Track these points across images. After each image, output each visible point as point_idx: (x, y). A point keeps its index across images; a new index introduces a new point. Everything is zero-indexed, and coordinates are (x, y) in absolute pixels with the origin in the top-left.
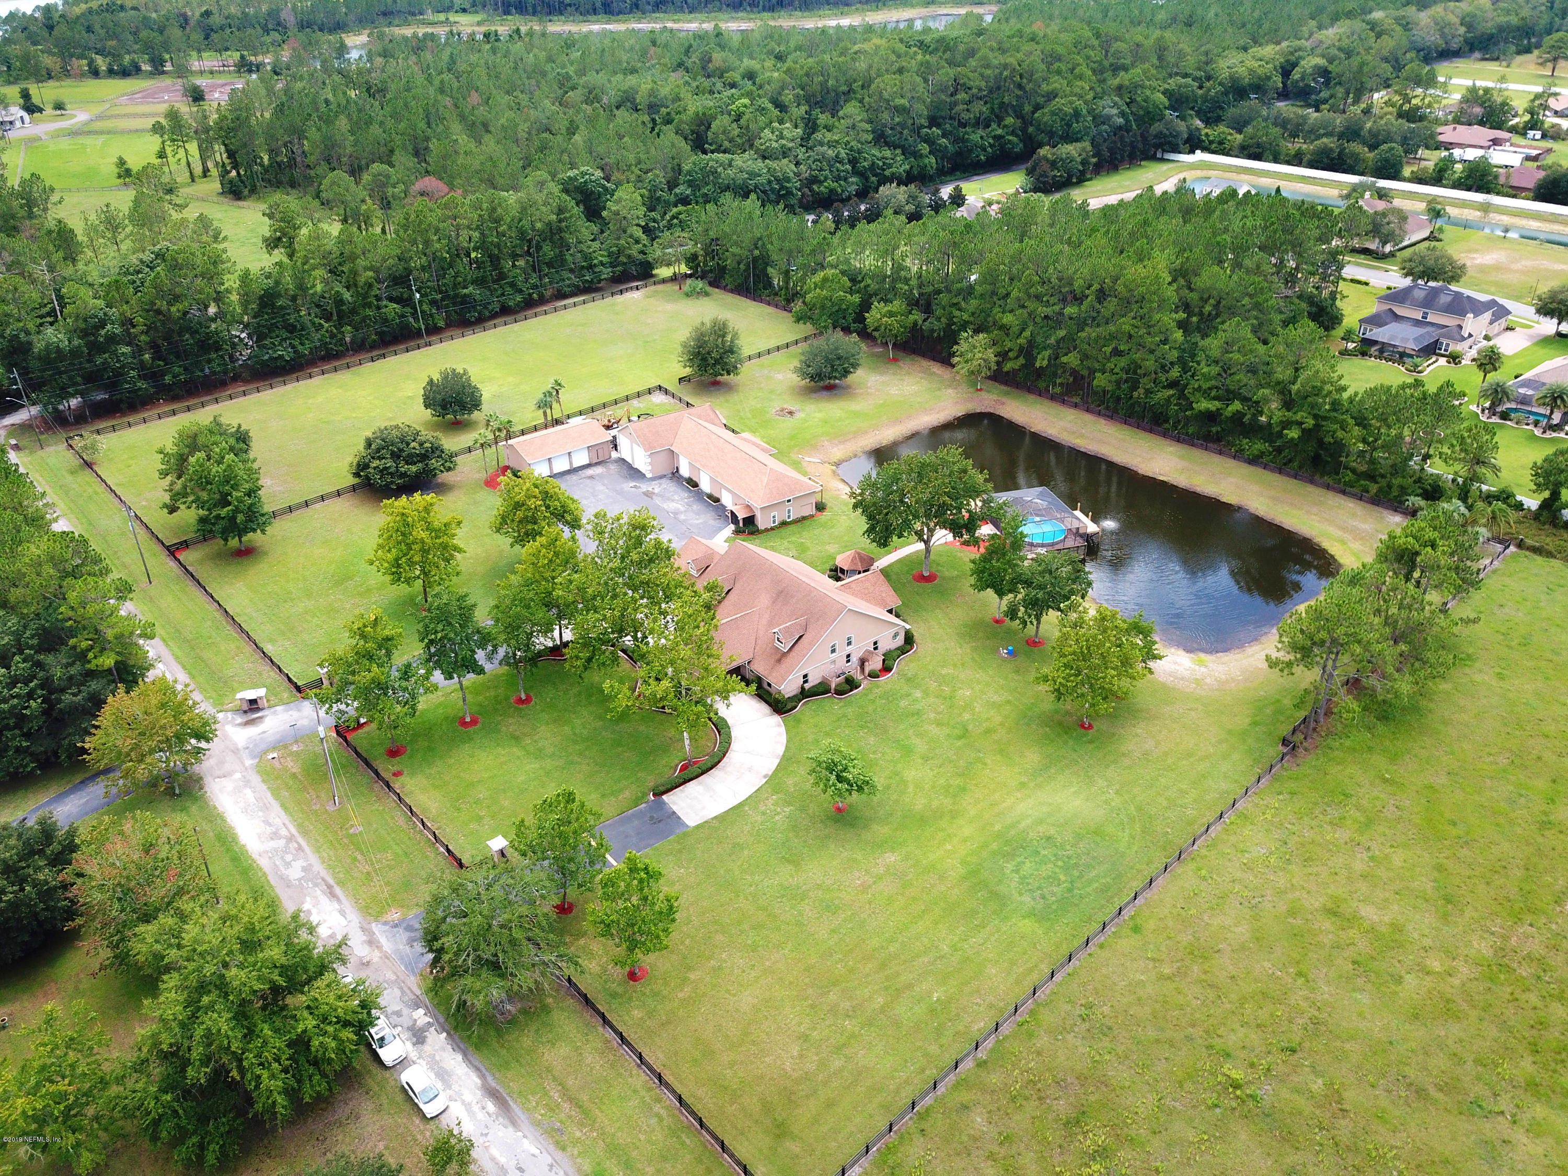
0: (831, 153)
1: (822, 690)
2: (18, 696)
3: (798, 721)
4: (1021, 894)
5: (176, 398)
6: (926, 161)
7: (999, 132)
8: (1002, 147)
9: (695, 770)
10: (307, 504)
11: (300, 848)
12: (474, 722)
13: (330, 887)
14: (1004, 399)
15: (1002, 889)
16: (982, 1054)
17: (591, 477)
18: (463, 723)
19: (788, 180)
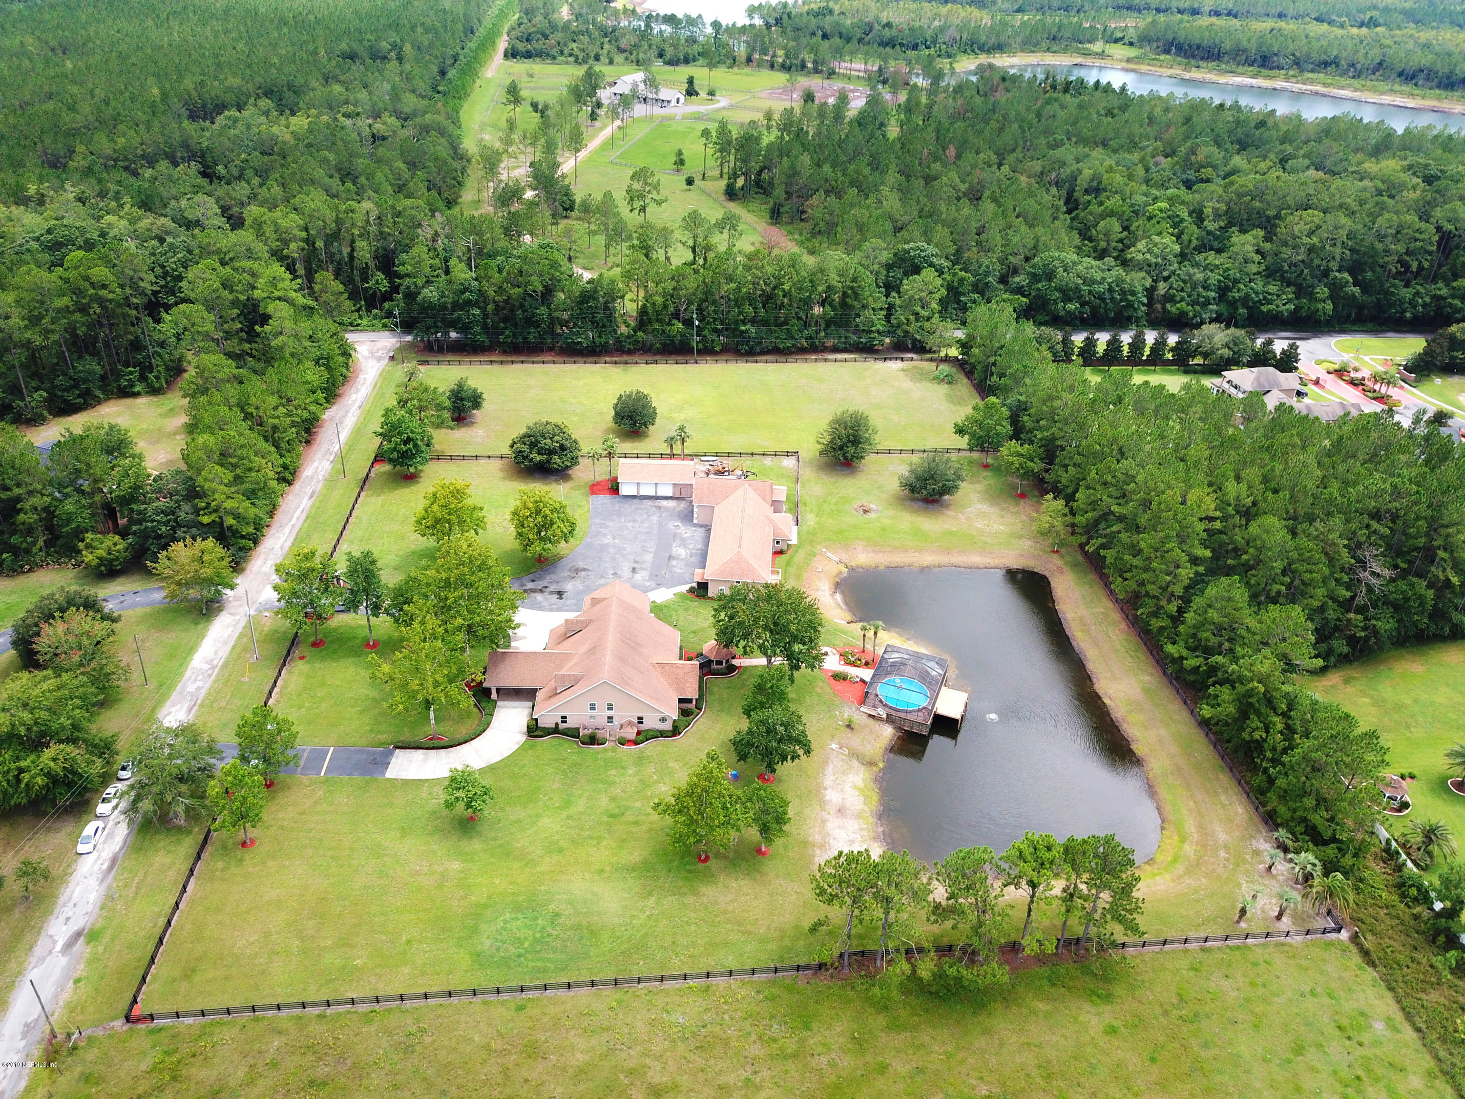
0: (1199, 276)
1: (573, 733)
2: (158, 521)
3: (532, 747)
4: (488, 937)
5: (505, 352)
6: (1320, 306)
7: (1444, 292)
8: (1439, 308)
9: (436, 743)
10: (476, 457)
11: (210, 676)
12: (375, 646)
13: (195, 705)
14: (1067, 569)
15: (483, 927)
16: (329, 1011)
17: (659, 508)
18: (368, 645)
19: (1133, 293)
